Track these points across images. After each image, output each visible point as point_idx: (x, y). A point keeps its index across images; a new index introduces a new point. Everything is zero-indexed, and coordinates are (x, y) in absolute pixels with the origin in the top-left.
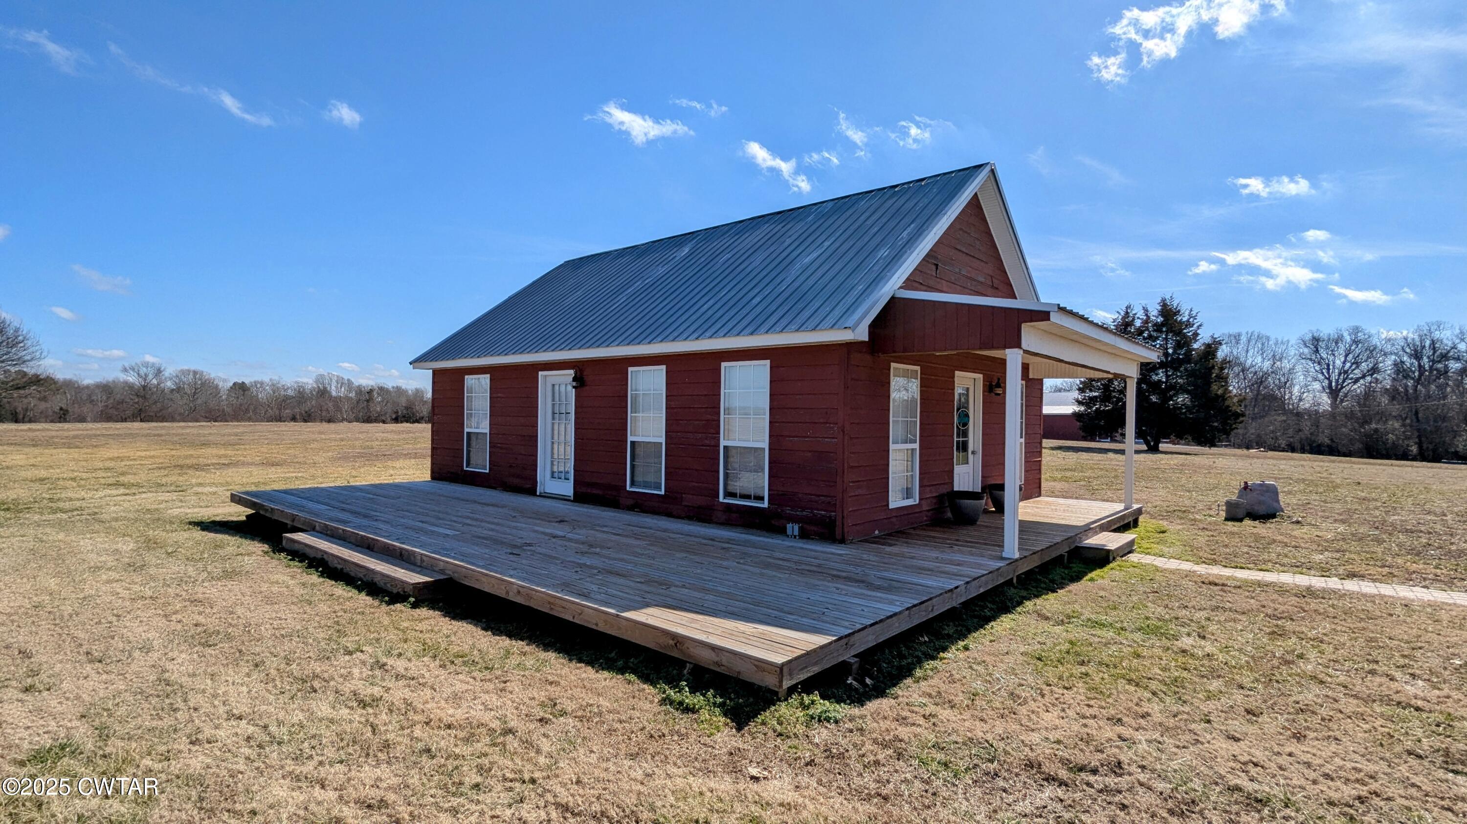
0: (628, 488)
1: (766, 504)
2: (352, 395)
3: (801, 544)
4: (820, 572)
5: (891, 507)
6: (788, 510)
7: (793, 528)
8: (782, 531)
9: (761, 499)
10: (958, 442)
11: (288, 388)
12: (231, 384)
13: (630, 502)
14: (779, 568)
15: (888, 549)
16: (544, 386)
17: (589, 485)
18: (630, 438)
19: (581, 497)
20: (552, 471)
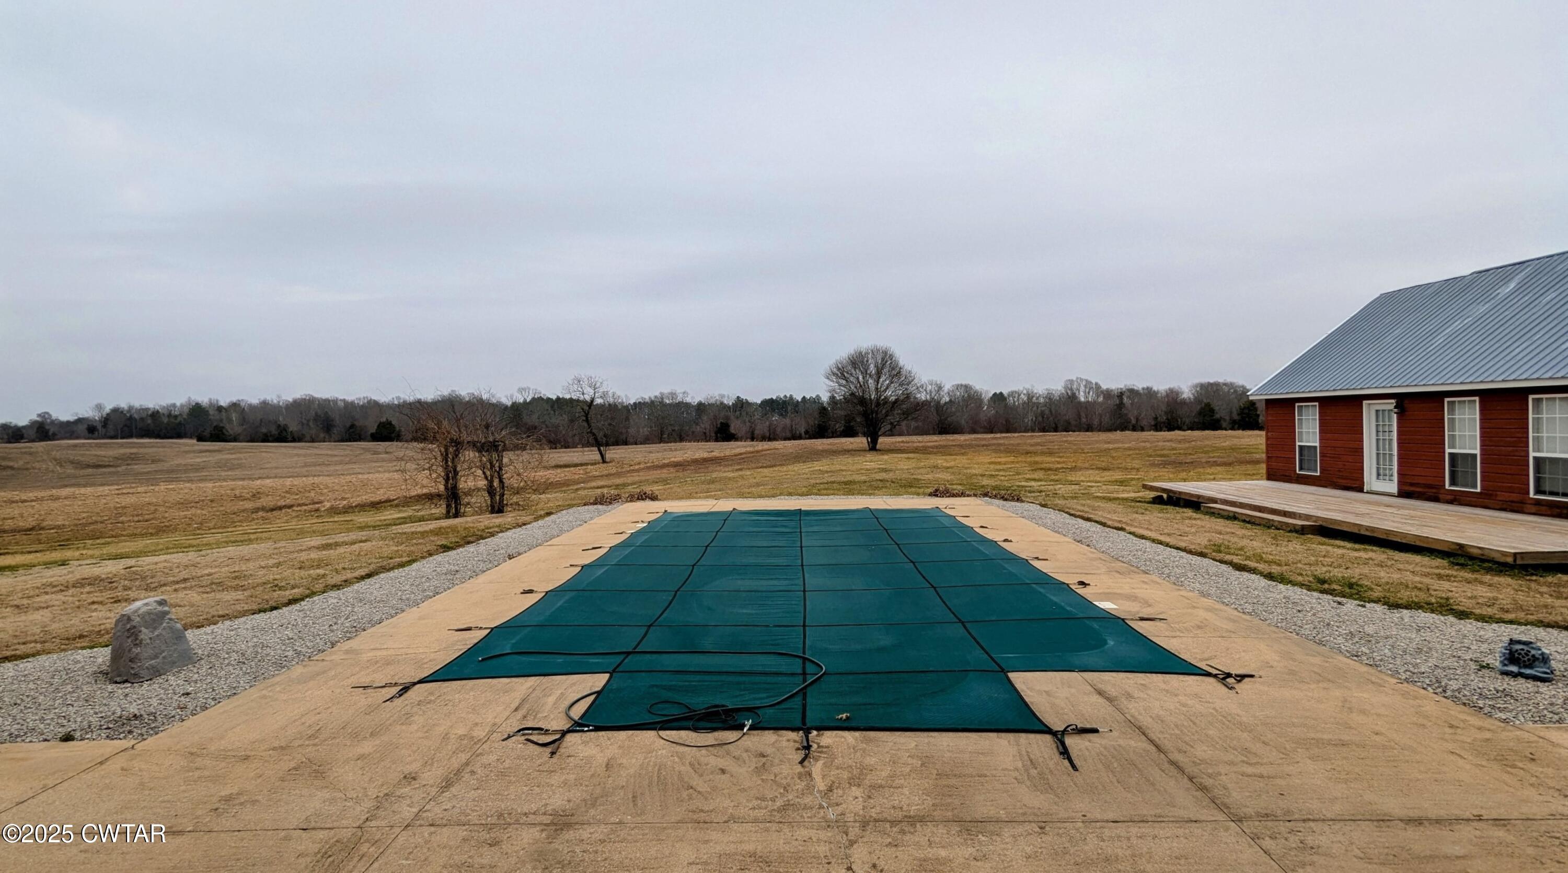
0: (1447, 487)
2: (1101, 398)
11: (1040, 396)
12: (991, 395)
13: (1449, 497)
16: (1368, 411)
17: (1412, 485)
18: (1448, 451)
19: (1403, 494)
20: (1378, 475)
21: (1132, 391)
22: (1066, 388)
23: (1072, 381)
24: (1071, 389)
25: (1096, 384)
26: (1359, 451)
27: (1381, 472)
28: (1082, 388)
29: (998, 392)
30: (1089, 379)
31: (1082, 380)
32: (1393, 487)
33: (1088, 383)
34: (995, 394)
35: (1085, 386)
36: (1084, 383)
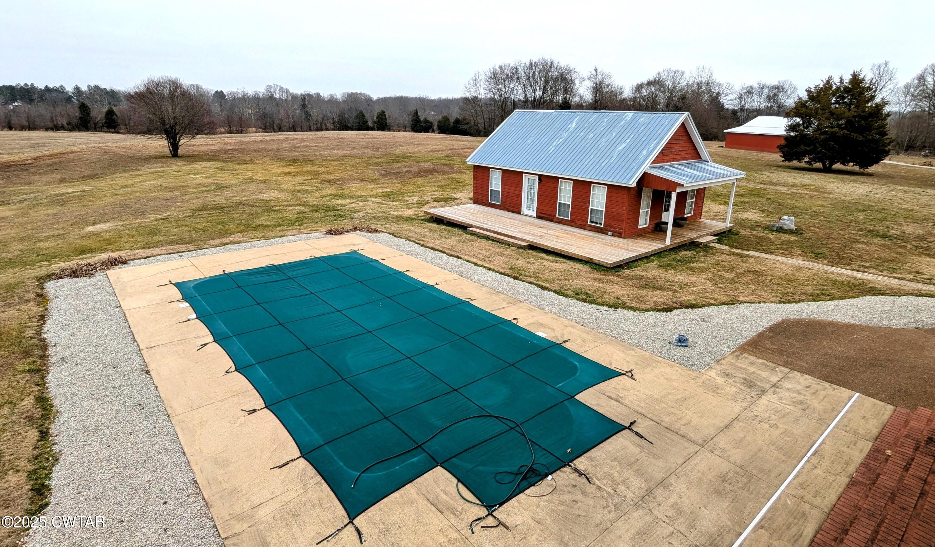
0: (557, 216)
1: (602, 226)
2: (290, 98)
3: (612, 238)
4: (618, 246)
5: (639, 227)
6: (609, 228)
7: (610, 233)
8: (607, 234)
9: (601, 224)
10: (665, 205)
12: (214, 92)
13: (557, 221)
14: (607, 245)
15: (636, 241)
16: (525, 178)
17: (542, 213)
18: (558, 201)
19: (539, 217)
20: (527, 207)
21: (309, 95)
22: (267, 90)
23: (270, 86)
24: (271, 92)
25: (286, 89)
26: (520, 196)
27: (529, 206)
28: (278, 92)
29: (219, 90)
30: (282, 86)
31: (277, 86)
32: (534, 214)
33: (281, 88)
34: (217, 92)
35: (280, 90)
36: (279, 88)
